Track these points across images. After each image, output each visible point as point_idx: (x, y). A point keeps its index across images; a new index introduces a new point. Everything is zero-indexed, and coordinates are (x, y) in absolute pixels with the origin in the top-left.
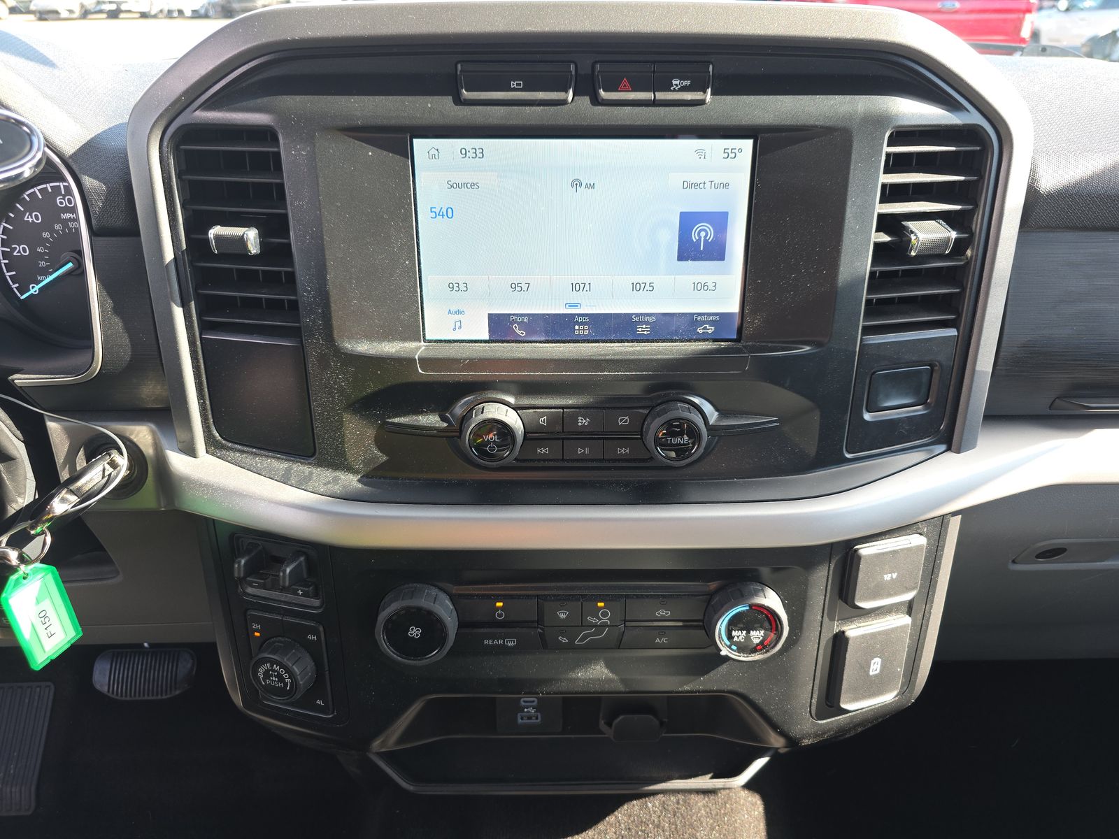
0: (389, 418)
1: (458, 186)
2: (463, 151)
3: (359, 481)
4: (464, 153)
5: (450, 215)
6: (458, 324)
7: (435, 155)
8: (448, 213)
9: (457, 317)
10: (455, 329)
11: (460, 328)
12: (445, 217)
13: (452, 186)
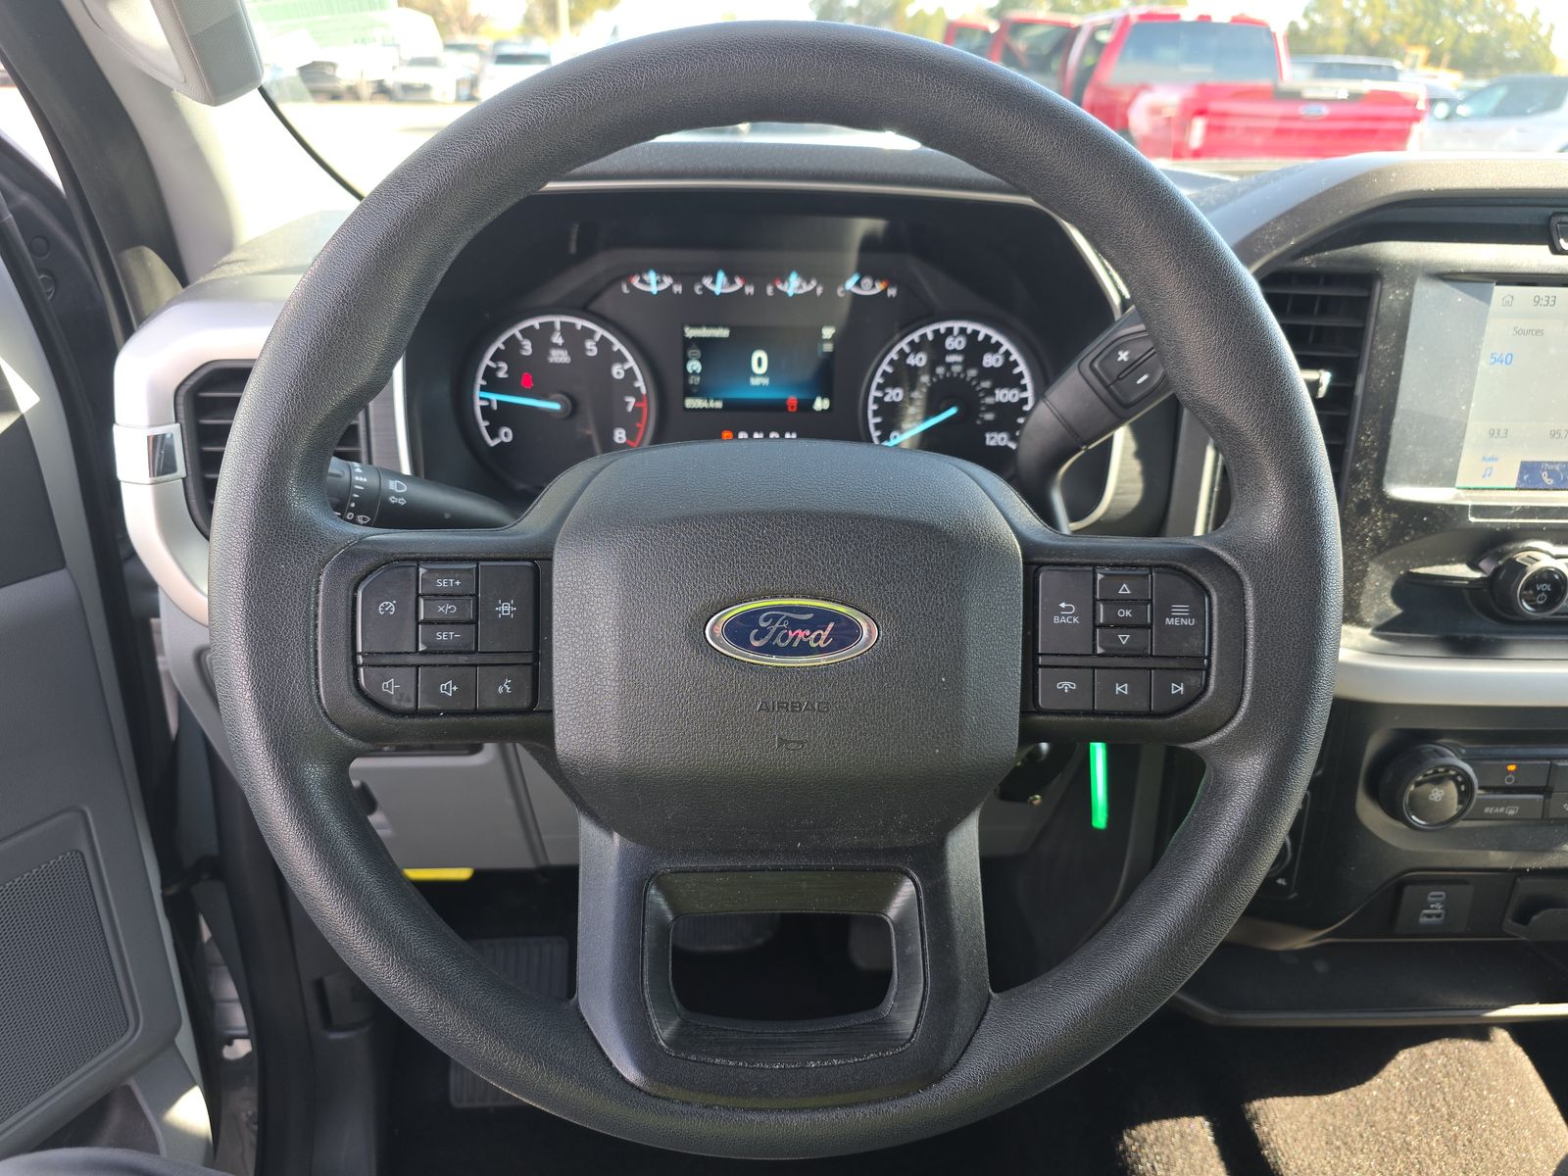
0: (1413, 568)
1: (1523, 332)
2: (1537, 299)
3: (1373, 634)
4: (1537, 301)
5: (1509, 360)
6: (1488, 471)
7: (1508, 303)
8: (1507, 359)
9: (1490, 464)
10: (1484, 476)
11: (1489, 475)
12: (1504, 363)
13: (1518, 333)
